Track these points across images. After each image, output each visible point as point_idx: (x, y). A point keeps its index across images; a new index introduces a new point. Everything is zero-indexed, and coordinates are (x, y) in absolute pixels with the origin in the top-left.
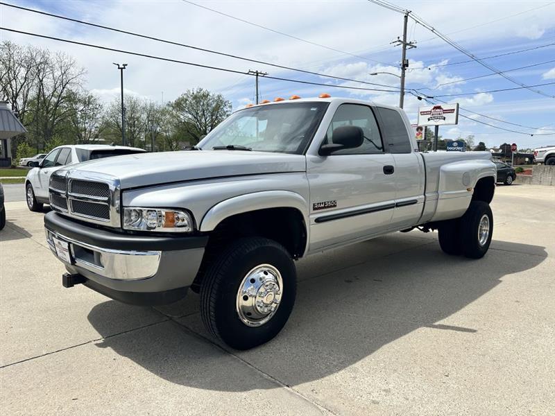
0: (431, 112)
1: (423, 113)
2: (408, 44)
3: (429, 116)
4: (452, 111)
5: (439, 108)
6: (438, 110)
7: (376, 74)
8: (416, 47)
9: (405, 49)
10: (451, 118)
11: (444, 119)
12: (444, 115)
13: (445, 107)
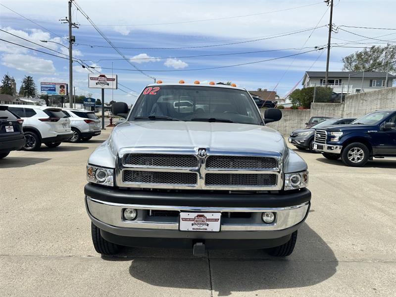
0: (98, 78)
1: (92, 79)
2: (73, 24)
3: (97, 81)
4: (113, 80)
5: (104, 76)
6: (103, 78)
7: (46, 42)
8: (78, 28)
9: (70, 28)
10: (112, 84)
11: (108, 84)
12: (108, 82)
13: (108, 76)
